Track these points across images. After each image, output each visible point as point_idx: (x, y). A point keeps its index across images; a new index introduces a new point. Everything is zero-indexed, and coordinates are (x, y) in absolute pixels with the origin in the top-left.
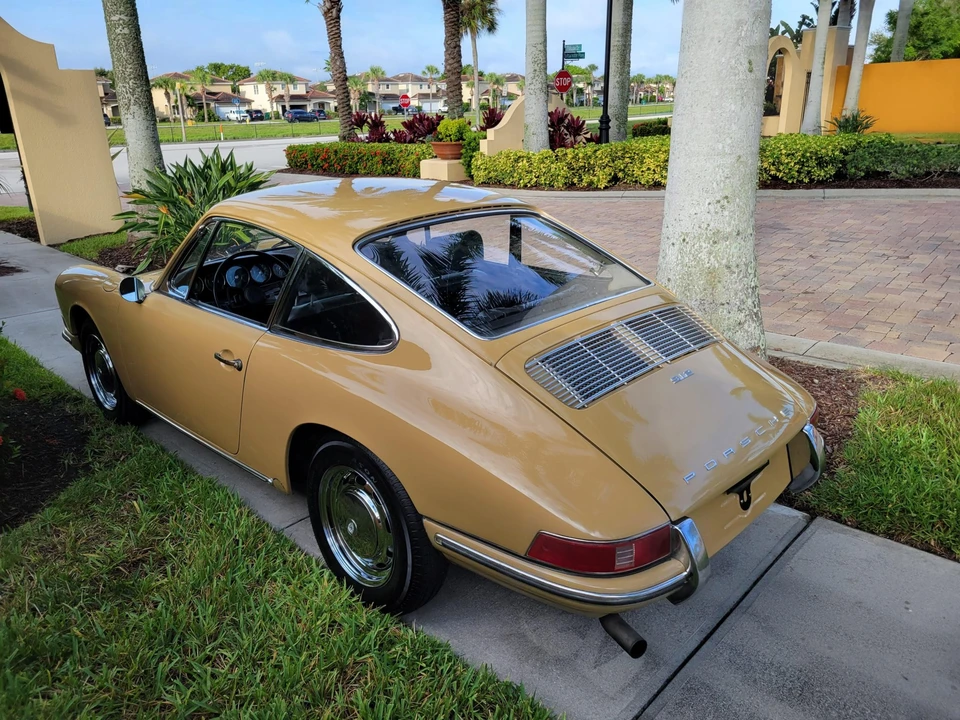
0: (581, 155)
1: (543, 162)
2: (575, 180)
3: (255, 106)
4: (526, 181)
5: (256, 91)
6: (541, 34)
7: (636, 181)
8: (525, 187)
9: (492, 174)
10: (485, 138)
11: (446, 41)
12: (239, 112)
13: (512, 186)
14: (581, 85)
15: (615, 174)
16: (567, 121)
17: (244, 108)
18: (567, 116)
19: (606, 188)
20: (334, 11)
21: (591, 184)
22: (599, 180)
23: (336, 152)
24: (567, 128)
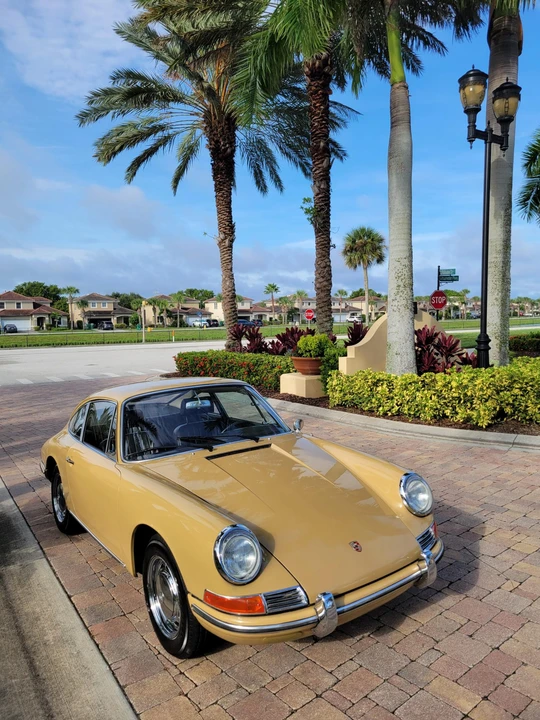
0: (454, 384)
1: (406, 389)
2: (448, 412)
3: (213, 317)
4: (386, 408)
5: (216, 307)
6: (406, 248)
7: (531, 420)
8: (385, 415)
9: (348, 397)
10: (345, 355)
11: (317, 262)
12: (201, 321)
13: (371, 412)
14: (457, 304)
15: (502, 410)
16: (436, 341)
17: (205, 319)
18: (436, 335)
19: (489, 427)
20: (227, 241)
21: (468, 419)
22: (479, 416)
23: (211, 361)
24: (437, 347)
